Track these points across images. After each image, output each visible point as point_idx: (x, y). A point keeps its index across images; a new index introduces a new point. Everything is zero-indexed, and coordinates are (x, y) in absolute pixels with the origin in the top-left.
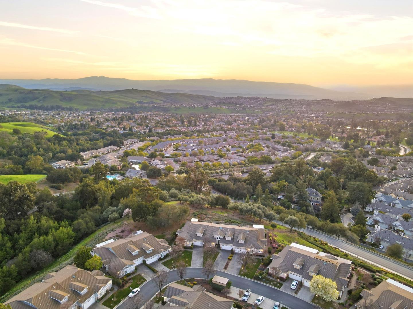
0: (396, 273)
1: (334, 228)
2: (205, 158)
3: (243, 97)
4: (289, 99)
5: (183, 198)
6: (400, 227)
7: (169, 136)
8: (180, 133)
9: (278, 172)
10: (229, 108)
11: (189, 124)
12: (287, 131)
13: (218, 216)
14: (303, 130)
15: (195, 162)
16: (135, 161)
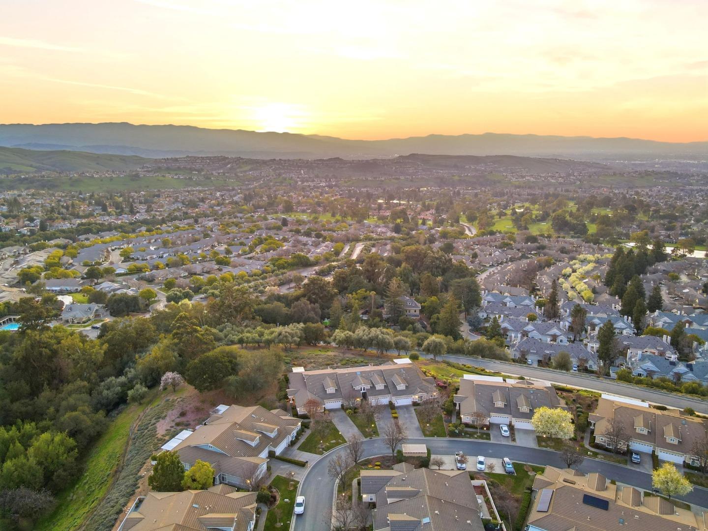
0: (584, 389)
1: (479, 346)
2: (198, 268)
3: (198, 158)
4: (277, 159)
5: (247, 338)
6: (535, 332)
7: (90, 235)
8: (110, 228)
9: (343, 278)
10: (179, 178)
11: (118, 211)
12: (296, 211)
13: (325, 358)
14: (320, 209)
15: (181, 277)
16: (58, 289)
